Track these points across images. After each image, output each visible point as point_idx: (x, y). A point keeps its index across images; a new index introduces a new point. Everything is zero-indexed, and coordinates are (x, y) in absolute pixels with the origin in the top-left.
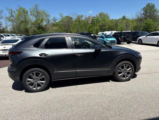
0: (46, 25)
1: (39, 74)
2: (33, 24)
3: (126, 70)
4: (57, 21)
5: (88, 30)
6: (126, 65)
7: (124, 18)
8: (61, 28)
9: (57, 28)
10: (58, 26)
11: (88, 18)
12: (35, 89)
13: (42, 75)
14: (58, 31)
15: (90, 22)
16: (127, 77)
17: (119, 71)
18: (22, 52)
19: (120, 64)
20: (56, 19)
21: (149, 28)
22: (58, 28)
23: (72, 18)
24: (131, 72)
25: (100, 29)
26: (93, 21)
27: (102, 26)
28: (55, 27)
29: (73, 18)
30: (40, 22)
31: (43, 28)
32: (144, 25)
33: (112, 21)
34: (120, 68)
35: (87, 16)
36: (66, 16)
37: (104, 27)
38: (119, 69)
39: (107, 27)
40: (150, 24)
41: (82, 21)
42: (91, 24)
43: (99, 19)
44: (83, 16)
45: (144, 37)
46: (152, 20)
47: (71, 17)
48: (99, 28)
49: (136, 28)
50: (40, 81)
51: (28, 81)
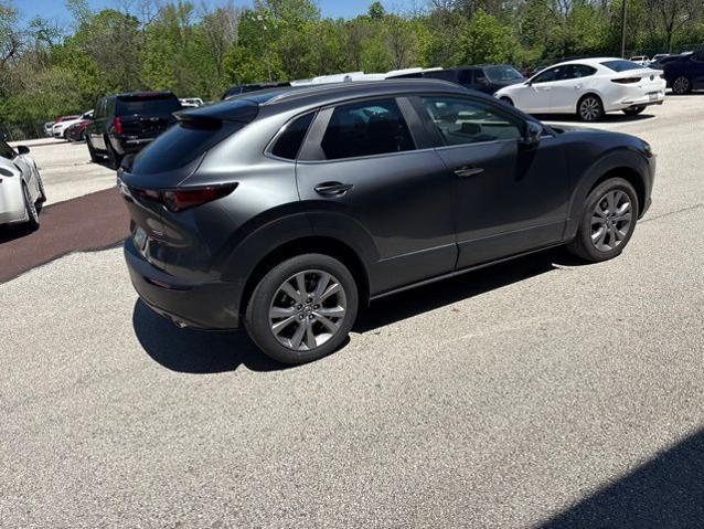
0: (1, 64)
1: (317, 278)
3: (614, 215)
4: (55, 41)
5: (232, 74)
6: (615, 194)
7: (376, 13)
8: (92, 73)
9: (70, 75)
10: (70, 62)
11: (218, 17)
13: (331, 283)
14: (75, 90)
15: (231, 34)
16: (617, 239)
17: (595, 220)
19: (598, 192)
20: (51, 25)
21: (485, 53)
22: (76, 76)
23: (136, 22)
24: (630, 218)
25: (284, 69)
26: (242, 30)
27: (292, 54)
28: (55, 69)
29: (140, 19)
32: (466, 42)
33: (330, 28)
34: (597, 209)
35: (212, 9)
36: (103, 9)
37: (302, 60)
38: (596, 215)
39: (315, 54)
40: (489, 37)
41: (189, 30)
42: (240, 44)
43: (273, 19)
44: (189, 8)
45: (521, 85)
46: (491, 18)
47: (128, 16)
48: (279, 62)
50: (324, 311)
51: (276, 320)
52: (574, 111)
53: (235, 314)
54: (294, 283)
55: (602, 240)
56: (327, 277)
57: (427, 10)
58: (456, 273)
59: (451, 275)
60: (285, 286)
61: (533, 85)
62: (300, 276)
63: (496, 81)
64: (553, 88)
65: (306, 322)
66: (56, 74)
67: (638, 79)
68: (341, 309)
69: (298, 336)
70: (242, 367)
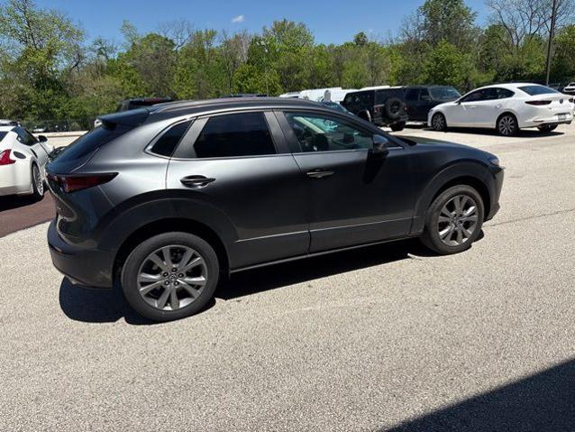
0: (68, 72)
1: (183, 252)
2: (14, 68)
3: (461, 216)
4: (111, 56)
5: (240, 86)
6: (461, 199)
7: (360, 41)
8: (134, 82)
9: (118, 83)
10: (119, 73)
11: (235, 42)
12: (168, 308)
13: (194, 257)
14: (121, 95)
15: (243, 56)
16: (464, 237)
17: (442, 219)
18: (117, 174)
19: (445, 196)
20: (108, 44)
21: (445, 76)
22: (122, 84)
23: (172, 44)
24: (476, 220)
25: (281, 83)
26: (251, 52)
27: (289, 71)
28: (108, 78)
29: (175, 42)
30: (43, 59)
31: (56, 81)
32: (430, 66)
33: (321, 52)
34: (445, 210)
35: (231, 36)
36: (148, 33)
37: (296, 76)
38: (443, 215)
39: (307, 73)
40: (449, 62)
41: (212, 52)
42: (248, 63)
43: (276, 44)
44: (213, 34)
45: (452, 104)
46: (453, 47)
47: (166, 39)
48: (277, 78)
49: (402, 75)
50: (187, 279)
51: (143, 284)
52: (494, 127)
53: (109, 277)
54: (161, 255)
55: (450, 236)
56: (190, 252)
57: (401, 40)
58: (309, 256)
59: (304, 257)
60: (153, 257)
61: (462, 104)
62: (166, 249)
63: (438, 99)
64: (478, 107)
65: (171, 288)
66: (109, 82)
67: (549, 102)
68: (202, 279)
69: (164, 298)
70: (122, 320)
